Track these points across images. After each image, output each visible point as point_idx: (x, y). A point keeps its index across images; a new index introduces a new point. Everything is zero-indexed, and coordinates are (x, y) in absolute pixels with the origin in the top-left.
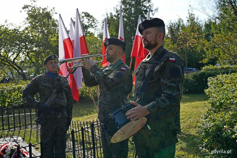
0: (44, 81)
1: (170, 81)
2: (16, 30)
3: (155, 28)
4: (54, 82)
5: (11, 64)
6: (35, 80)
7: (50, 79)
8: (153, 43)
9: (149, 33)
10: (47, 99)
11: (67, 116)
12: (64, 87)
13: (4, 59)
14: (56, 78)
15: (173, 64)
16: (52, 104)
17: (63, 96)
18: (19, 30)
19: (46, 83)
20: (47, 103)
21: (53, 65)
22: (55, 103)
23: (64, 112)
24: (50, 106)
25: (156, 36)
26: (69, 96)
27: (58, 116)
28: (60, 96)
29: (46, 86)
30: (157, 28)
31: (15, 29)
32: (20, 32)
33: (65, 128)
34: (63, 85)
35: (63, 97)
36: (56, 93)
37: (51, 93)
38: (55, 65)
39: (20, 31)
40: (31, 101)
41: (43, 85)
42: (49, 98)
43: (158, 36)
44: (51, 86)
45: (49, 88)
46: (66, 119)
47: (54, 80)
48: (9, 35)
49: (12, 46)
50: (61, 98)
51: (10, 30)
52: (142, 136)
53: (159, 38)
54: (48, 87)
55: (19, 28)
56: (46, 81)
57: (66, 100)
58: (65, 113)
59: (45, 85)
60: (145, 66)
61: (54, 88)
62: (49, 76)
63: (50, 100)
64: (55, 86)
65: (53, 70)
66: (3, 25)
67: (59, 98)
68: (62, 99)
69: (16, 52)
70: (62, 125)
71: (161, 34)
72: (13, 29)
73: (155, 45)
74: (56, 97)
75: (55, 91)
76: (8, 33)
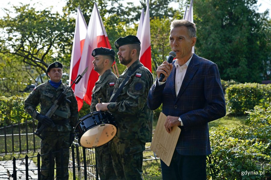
0: (46, 91)
1: (133, 94)
2: (46, 12)
3: (129, 45)
4: (56, 92)
5: (38, 63)
6: (36, 90)
7: (52, 89)
8: (127, 59)
9: (124, 50)
10: (48, 111)
11: (69, 130)
12: (67, 98)
13: (28, 55)
14: (59, 88)
15: (138, 79)
16: (53, 115)
17: (65, 107)
18: (50, 11)
19: (48, 94)
20: (47, 115)
21: (56, 74)
22: (56, 115)
23: (66, 126)
24: (51, 118)
25: (130, 53)
26: (74, 109)
27: (59, 129)
28: (62, 107)
29: (47, 97)
30: (130, 45)
31: (44, 10)
32: (51, 15)
33: (68, 143)
34: (65, 96)
35: (65, 109)
36: (58, 104)
37: (52, 103)
38: (58, 74)
39: (51, 13)
40: (31, 112)
41: (44, 95)
42: (50, 109)
43: (132, 53)
44: (52, 96)
45: (51, 99)
46: (69, 133)
47: (57, 90)
48: (35, 20)
49: (41, 35)
50: (63, 109)
51: (38, 12)
52: (114, 144)
53: (133, 54)
54: (49, 97)
55: (51, 9)
56: (48, 91)
57: (69, 112)
58: (68, 127)
59: (47, 95)
60: (120, 81)
61: (56, 99)
62: (51, 86)
63: (50, 112)
64: (57, 96)
65: (56, 78)
66: (28, 4)
67: (61, 110)
68: (64, 111)
69: (47, 45)
70: (64, 140)
71: (134, 51)
72: (42, 10)
73: (130, 61)
74: (58, 108)
75: (56, 101)
76: (34, 17)
